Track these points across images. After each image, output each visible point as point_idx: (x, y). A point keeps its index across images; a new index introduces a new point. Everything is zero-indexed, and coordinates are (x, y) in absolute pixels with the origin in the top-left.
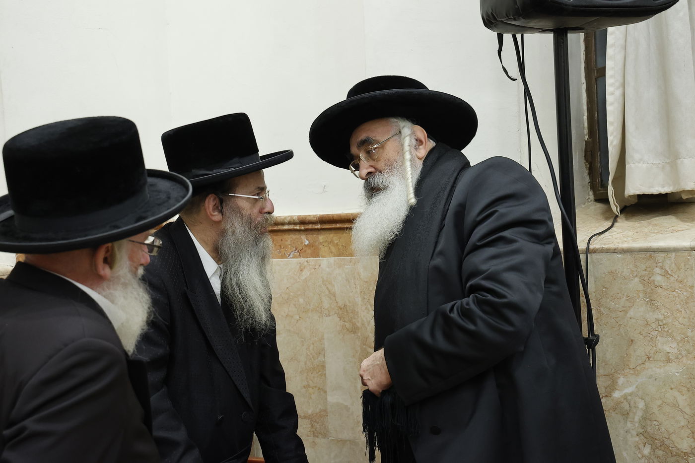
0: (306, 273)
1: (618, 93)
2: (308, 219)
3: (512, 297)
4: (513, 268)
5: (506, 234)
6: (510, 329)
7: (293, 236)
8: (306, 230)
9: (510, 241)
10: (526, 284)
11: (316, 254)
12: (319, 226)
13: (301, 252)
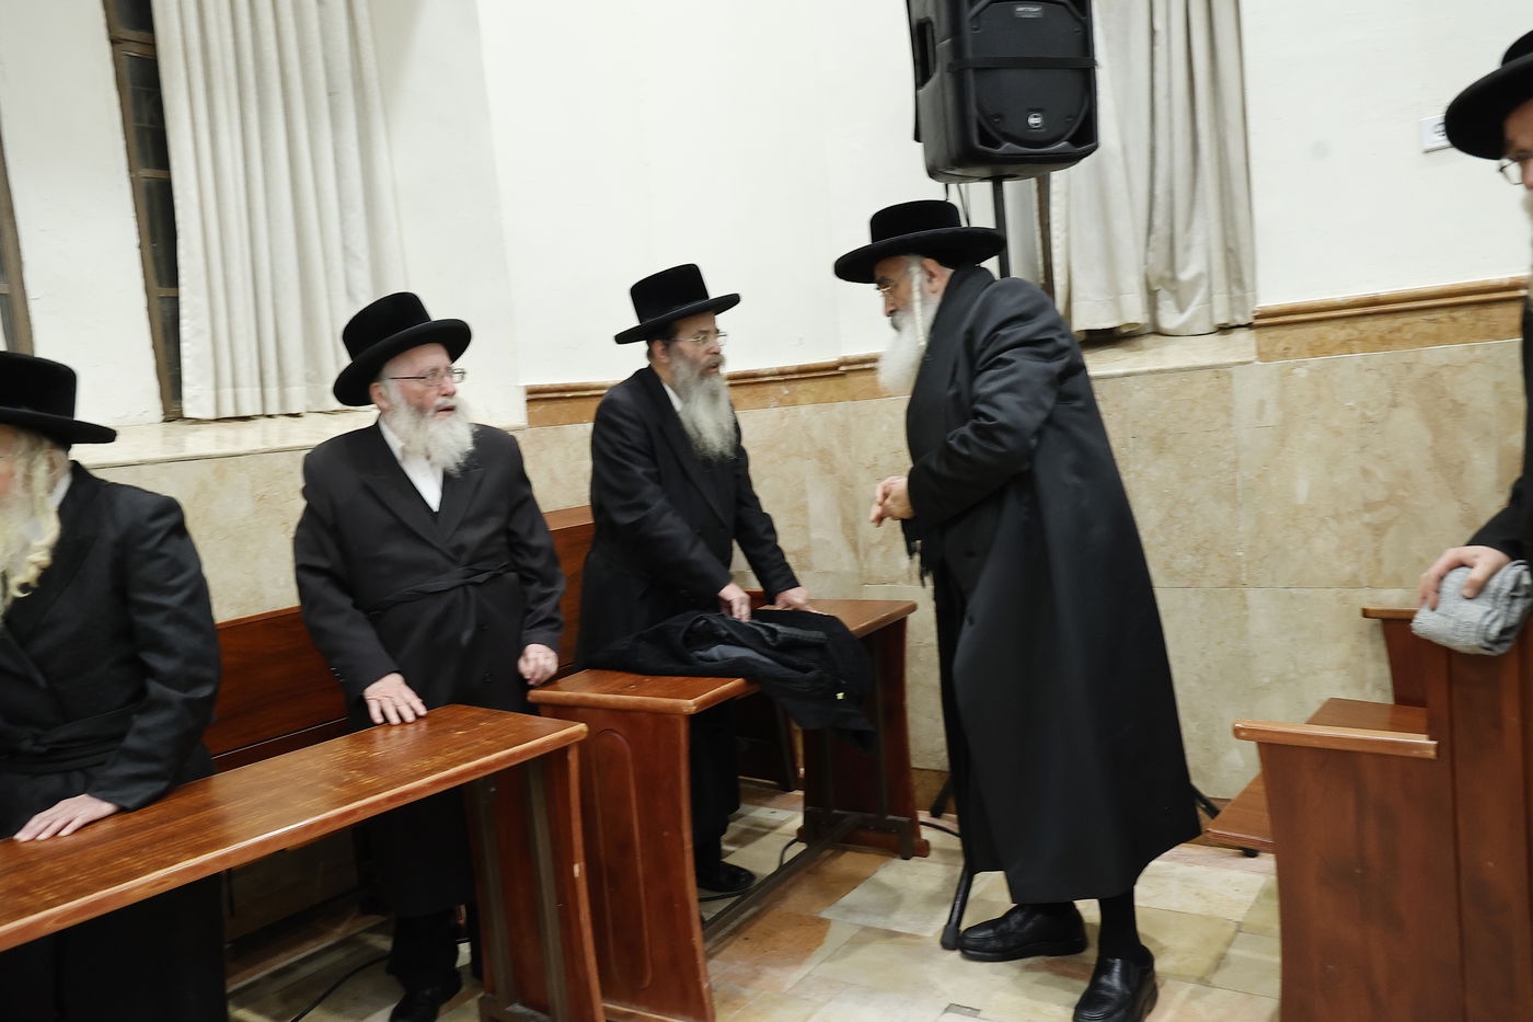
0: (787, 421)
1: (1063, 237)
2: (787, 370)
3: (1001, 418)
4: (1007, 389)
5: (1004, 355)
6: (1000, 450)
7: (772, 387)
8: (786, 380)
9: (1009, 362)
10: (1020, 403)
11: (794, 403)
12: (796, 376)
13: (782, 403)
